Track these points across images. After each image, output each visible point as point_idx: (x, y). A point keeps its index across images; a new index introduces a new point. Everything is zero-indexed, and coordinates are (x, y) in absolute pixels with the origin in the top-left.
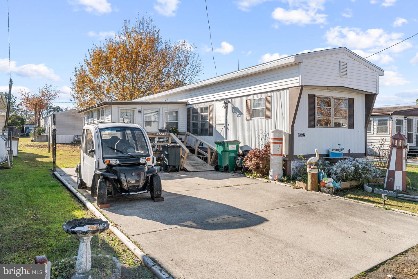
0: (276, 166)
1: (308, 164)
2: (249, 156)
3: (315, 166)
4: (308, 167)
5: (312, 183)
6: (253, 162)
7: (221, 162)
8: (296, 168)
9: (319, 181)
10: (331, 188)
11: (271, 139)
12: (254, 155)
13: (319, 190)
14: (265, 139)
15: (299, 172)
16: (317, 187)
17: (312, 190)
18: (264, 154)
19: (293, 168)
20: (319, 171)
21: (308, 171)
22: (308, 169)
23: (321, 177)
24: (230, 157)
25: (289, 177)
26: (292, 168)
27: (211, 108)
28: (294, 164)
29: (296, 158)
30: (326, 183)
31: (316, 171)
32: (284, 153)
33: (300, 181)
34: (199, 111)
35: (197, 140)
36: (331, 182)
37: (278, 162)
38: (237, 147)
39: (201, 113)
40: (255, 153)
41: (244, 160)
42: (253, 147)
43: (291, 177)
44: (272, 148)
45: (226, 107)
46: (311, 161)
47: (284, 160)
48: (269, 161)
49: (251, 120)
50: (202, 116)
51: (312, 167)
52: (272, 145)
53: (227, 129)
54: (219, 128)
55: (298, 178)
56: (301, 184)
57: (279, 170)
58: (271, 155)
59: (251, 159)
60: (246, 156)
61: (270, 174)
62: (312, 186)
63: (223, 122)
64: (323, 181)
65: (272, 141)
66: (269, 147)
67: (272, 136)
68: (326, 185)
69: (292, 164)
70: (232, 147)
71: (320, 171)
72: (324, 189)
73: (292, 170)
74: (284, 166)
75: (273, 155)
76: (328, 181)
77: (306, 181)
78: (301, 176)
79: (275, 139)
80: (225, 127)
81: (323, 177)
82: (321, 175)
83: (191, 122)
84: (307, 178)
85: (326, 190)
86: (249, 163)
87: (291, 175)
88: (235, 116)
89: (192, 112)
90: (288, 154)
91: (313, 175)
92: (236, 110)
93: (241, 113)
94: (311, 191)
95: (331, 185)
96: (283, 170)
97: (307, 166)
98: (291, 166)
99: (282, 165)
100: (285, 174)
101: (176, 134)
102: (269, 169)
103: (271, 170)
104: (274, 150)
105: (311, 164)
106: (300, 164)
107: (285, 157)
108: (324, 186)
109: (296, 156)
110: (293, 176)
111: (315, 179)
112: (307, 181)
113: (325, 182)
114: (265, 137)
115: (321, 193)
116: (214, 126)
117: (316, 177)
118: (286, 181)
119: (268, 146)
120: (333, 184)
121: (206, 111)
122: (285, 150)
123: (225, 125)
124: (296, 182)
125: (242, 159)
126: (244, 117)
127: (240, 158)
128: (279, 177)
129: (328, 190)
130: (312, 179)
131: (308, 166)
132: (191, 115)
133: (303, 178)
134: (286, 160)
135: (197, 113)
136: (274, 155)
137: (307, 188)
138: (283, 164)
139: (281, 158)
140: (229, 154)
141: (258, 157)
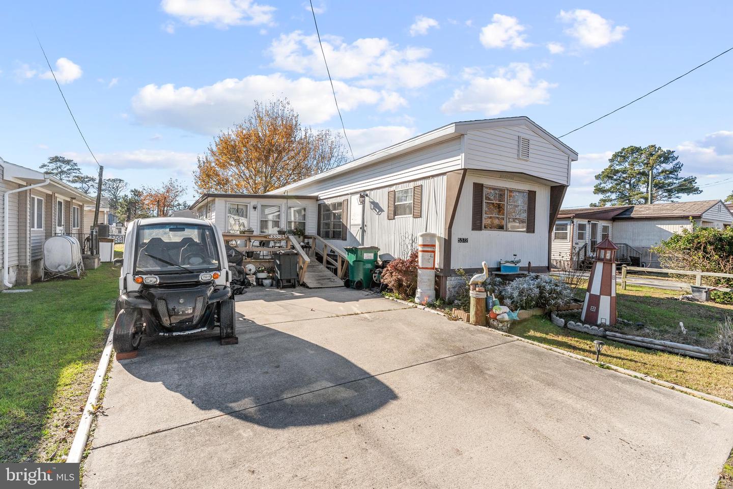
0: (426, 284)
1: (471, 284)
2: (389, 269)
3: (482, 288)
4: (471, 289)
5: (476, 313)
6: (394, 277)
7: (353, 277)
8: (454, 288)
9: (488, 310)
10: (505, 321)
11: (421, 245)
12: (395, 268)
13: (487, 324)
14: (412, 245)
15: (457, 293)
16: (483, 319)
17: (477, 323)
18: (409, 267)
19: (449, 288)
20: (487, 295)
21: (471, 295)
22: (471, 292)
23: (491, 304)
24: (364, 269)
25: (443, 300)
26: (447, 288)
27: (345, 203)
28: (450, 283)
29: (453, 273)
30: (499, 315)
31: (484, 295)
32: (437, 266)
33: (458, 307)
34: (331, 208)
35: (326, 246)
36: (505, 312)
37: (428, 279)
38: (376, 255)
39: (334, 210)
40: (397, 265)
41: (382, 274)
42: (396, 257)
43: (447, 300)
44: (420, 259)
45: (363, 203)
46: (477, 280)
47: (436, 276)
48: (416, 276)
49: (394, 219)
50: (334, 214)
51: (477, 289)
52: (420, 254)
53: (364, 231)
54: (354, 230)
55: (456, 302)
56: (460, 313)
57: (430, 290)
58: (419, 268)
59: (391, 273)
60: (385, 269)
61: (417, 296)
62: (477, 318)
63: (360, 222)
64: (494, 310)
65: (420, 249)
66: (417, 257)
67: (420, 241)
68: (498, 317)
69: (447, 282)
70: (368, 256)
71: (489, 295)
72: (495, 323)
73: (447, 291)
74: (437, 283)
75: (421, 268)
76: (502, 312)
77: (467, 310)
78: (460, 300)
79: (424, 245)
80: (361, 228)
81: (494, 304)
82: (491, 301)
83: (322, 221)
84: (469, 303)
85: (498, 325)
86: (388, 279)
87: (447, 298)
88: (374, 213)
89: (323, 210)
90: (442, 267)
91: (478, 300)
92: (376, 206)
93: (381, 210)
94: (475, 325)
95: (506, 317)
96: (436, 289)
97: (469, 286)
98: (447, 284)
99: (433, 282)
100: (437, 296)
101: (302, 238)
102: (416, 288)
103: (419, 290)
104: (422, 262)
105: (475, 284)
106: (460, 281)
107: (438, 271)
108: (495, 319)
109: (454, 271)
110: (449, 299)
111: (481, 307)
112: (470, 307)
113: (497, 312)
114: (412, 243)
115: (490, 329)
116: (348, 227)
117: (483, 305)
118: (439, 306)
119: (415, 256)
120: (508, 315)
121: (339, 208)
122: (438, 262)
123: (361, 226)
124: (454, 309)
125: (380, 273)
126: (384, 215)
127: (377, 271)
128: (430, 300)
129: (501, 325)
130: (476, 306)
131: (471, 287)
132: (322, 213)
133: (463, 303)
134: (440, 276)
135: (329, 210)
136: (423, 268)
137: (468, 320)
138: (436, 281)
139: (433, 272)
140: (364, 265)
141: (400, 271)
